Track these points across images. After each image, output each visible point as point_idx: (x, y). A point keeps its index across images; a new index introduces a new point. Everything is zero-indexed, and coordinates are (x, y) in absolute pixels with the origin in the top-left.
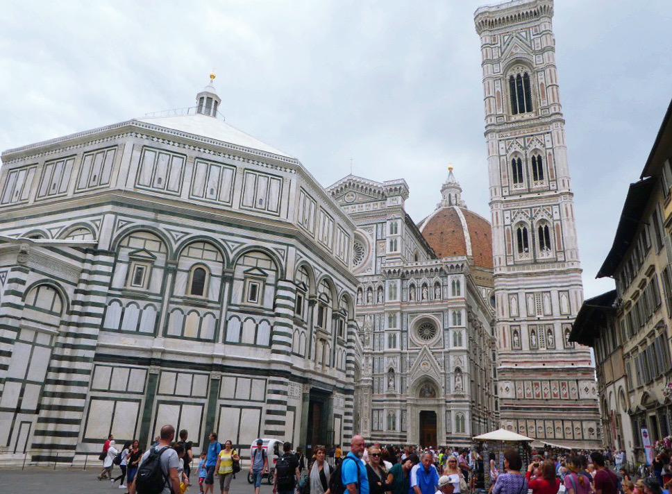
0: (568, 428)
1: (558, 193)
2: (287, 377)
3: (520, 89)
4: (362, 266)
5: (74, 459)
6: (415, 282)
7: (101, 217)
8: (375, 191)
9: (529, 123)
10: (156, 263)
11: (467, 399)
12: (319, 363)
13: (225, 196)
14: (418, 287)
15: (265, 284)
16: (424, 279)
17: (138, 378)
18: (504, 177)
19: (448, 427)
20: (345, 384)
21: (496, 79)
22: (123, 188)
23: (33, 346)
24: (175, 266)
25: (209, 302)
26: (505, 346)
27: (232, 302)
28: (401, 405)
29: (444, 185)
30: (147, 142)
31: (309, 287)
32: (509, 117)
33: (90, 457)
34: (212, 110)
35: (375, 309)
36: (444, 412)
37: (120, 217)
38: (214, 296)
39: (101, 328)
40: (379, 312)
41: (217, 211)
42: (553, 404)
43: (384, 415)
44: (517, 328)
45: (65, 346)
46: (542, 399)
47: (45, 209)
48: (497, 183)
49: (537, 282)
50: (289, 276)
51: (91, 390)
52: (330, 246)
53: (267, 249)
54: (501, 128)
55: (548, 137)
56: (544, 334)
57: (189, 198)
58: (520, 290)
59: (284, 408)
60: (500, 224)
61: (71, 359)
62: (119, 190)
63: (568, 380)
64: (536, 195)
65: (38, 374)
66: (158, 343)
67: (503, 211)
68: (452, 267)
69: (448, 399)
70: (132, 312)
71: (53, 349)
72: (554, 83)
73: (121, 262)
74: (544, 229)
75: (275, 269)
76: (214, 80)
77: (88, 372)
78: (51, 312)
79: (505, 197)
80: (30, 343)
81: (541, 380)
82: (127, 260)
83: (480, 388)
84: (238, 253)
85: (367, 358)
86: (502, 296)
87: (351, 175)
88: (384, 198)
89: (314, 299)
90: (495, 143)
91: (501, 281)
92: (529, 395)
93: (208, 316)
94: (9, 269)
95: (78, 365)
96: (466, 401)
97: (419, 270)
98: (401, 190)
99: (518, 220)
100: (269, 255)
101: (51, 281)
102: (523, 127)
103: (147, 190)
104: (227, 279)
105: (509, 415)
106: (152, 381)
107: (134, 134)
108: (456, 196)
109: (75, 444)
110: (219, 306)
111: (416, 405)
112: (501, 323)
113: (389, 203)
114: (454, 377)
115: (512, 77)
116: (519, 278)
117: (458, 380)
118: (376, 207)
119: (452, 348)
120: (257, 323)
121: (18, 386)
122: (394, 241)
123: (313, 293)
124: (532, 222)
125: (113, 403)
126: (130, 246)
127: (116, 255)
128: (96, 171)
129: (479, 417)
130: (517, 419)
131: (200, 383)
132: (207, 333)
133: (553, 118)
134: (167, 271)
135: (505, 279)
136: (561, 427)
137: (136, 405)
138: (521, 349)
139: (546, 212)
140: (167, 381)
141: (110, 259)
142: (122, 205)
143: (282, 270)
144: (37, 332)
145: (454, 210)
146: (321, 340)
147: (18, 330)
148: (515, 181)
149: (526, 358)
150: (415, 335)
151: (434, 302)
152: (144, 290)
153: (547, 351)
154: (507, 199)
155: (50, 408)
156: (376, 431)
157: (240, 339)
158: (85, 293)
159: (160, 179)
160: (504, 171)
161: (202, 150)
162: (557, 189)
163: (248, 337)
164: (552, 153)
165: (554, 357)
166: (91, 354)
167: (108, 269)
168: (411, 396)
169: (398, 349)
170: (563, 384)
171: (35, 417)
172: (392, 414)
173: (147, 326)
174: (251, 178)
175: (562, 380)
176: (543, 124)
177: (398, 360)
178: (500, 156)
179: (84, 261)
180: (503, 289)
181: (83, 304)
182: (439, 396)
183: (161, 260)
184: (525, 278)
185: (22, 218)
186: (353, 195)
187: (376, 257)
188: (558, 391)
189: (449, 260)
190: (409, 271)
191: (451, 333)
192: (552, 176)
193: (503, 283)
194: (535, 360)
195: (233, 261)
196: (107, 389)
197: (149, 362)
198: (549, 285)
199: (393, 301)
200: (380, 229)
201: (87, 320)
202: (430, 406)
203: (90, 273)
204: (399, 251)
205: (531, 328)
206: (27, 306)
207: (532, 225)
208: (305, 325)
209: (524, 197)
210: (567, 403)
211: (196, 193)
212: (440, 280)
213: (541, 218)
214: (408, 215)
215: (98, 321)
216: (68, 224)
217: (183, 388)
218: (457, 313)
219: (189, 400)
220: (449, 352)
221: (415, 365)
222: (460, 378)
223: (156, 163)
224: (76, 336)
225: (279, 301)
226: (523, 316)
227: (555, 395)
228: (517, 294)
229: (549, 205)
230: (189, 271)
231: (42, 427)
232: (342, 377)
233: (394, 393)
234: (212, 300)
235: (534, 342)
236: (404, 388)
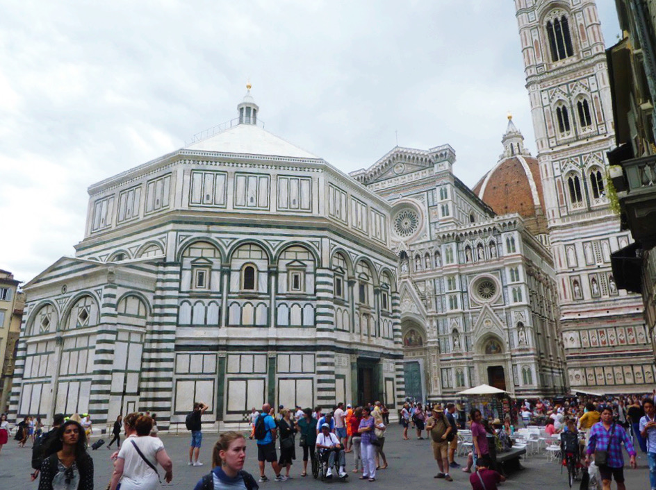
0: (638, 373)
1: (608, 136)
2: (333, 351)
3: (558, 33)
4: (417, 234)
5: (170, 428)
6: (470, 243)
7: (166, 235)
8: (422, 159)
9: (571, 68)
10: (213, 267)
11: (531, 352)
12: (365, 335)
13: (263, 202)
14: (474, 248)
15: (306, 273)
16: (479, 240)
17: (210, 362)
18: (550, 128)
19: (516, 380)
20: (394, 350)
21: (532, 28)
22: (180, 208)
23: (129, 344)
24: (228, 268)
25: (259, 294)
26: (566, 298)
27: (279, 292)
28: (468, 363)
29: (505, 135)
30: (194, 166)
31: (347, 270)
32: (550, 65)
33: (180, 426)
34: (252, 119)
35: (433, 274)
36: (510, 367)
37: (180, 233)
38: (263, 288)
39: (177, 324)
40: (439, 275)
41: (258, 216)
42: (620, 350)
43: (453, 373)
44: (577, 278)
45: (152, 341)
46: (609, 346)
47: (124, 232)
48: (543, 135)
49: (595, 230)
50: (325, 264)
51: (176, 374)
52: (365, 229)
53: (303, 243)
54: (541, 78)
55: (592, 80)
56: (606, 281)
57: (234, 208)
58: (576, 241)
59: (333, 377)
60: (549, 176)
61: (158, 351)
62: (177, 210)
63: (634, 326)
64: (585, 142)
65: (135, 365)
66: (223, 332)
67: (552, 162)
68: (504, 225)
69: (513, 354)
70: (199, 309)
71: (143, 344)
72: (594, 22)
73: (186, 269)
74: (596, 176)
75: (313, 259)
76: (250, 90)
77: (172, 360)
78: (138, 316)
79: (552, 148)
80: (126, 342)
81: (606, 328)
82: (190, 267)
83: (550, 340)
84: (279, 250)
85: (431, 321)
86: (558, 248)
87: (397, 147)
88: (431, 164)
89: (353, 280)
90: (537, 94)
91: (556, 234)
92: (595, 343)
93: (260, 305)
94: (103, 287)
95: (163, 355)
96: (531, 354)
97: (473, 231)
98: (448, 155)
99: (568, 169)
100: (306, 248)
101: (135, 292)
102: (564, 74)
103: (198, 207)
104: (273, 273)
105: (575, 365)
106: (222, 363)
107: (183, 161)
108: (518, 145)
109: (169, 416)
110: (268, 296)
111: (483, 362)
112: (559, 275)
113: (437, 169)
114: (517, 332)
115: (549, 23)
116: (574, 229)
117: (521, 334)
118: (424, 175)
119: (512, 304)
120: (302, 307)
121: (123, 375)
122: (445, 205)
123: (351, 274)
124: (583, 170)
125: (193, 382)
126: (191, 255)
127: (181, 265)
128: (158, 196)
129: (552, 368)
130: (585, 368)
131: (260, 362)
132: (261, 319)
133: (596, 58)
134: (223, 272)
135: (560, 231)
136: (631, 372)
137: (211, 383)
138: (583, 299)
139: (597, 158)
140: (233, 362)
141: (177, 269)
142: (180, 222)
143: (318, 259)
144: (130, 332)
145: (517, 160)
146: (364, 314)
147: (116, 333)
148: (562, 130)
149: (589, 307)
150: (476, 295)
151: (491, 261)
152: (206, 290)
153: (611, 299)
154: (555, 150)
155: (147, 390)
156: (446, 388)
157: (289, 322)
158: (162, 298)
159: (208, 196)
160: (549, 121)
161: (239, 165)
162: (607, 133)
163: (296, 320)
164: (598, 96)
165: (618, 304)
166: (172, 346)
167: (177, 277)
168: (477, 353)
169: (460, 309)
170: (629, 330)
171: (137, 398)
172: (459, 371)
173: (213, 319)
174: (284, 182)
175: (627, 326)
176: (585, 67)
177: (460, 320)
178: (543, 107)
179: (157, 273)
180: (558, 241)
181: (161, 307)
182: (504, 351)
183: (217, 264)
184: (580, 228)
185: (109, 241)
186: (401, 166)
187: (430, 223)
188: (624, 337)
189: (501, 218)
190: (464, 233)
191: (510, 289)
192: (600, 120)
193: (558, 235)
194: (598, 308)
195: (275, 257)
196: (188, 372)
197: (217, 348)
198: (606, 232)
199: (450, 264)
200: (430, 196)
201: (166, 319)
202: (496, 361)
203: (163, 281)
204: (451, 215)
205: (591, 276)
206: (120, 314)
207: (583, 173)
208: (346, 304)
209: (572, 145)
210: (635, 348)
211: (238, 203)
212: (494, 239)
213: (591, 164)
214: (457, 179)
215: (173, 319)
216: (142, 243)
217: (247, 367)
218: (514, 269)
219: (252, 376)
220: (510, 308)
221: (478, 323)
222: (523, 333)
223: (203, 182)
224: (159, 333)
225: (318, 287)
226: (582, 265)
227: (622, 342)
228: (574, 244)
229: (599, 150)
230: (240, 271)
231: (143, 404)
232: (390, 345)
233: (459, 352)
234: (262, 292)
235: (596, 291)
236: (470, 346)
